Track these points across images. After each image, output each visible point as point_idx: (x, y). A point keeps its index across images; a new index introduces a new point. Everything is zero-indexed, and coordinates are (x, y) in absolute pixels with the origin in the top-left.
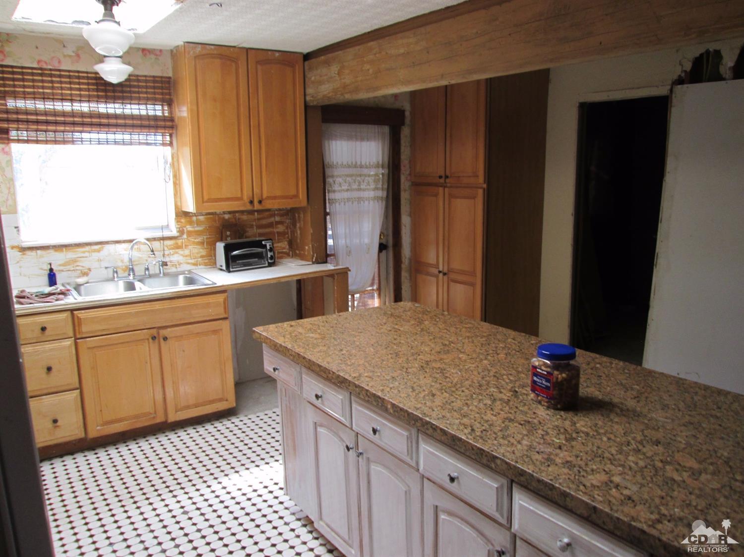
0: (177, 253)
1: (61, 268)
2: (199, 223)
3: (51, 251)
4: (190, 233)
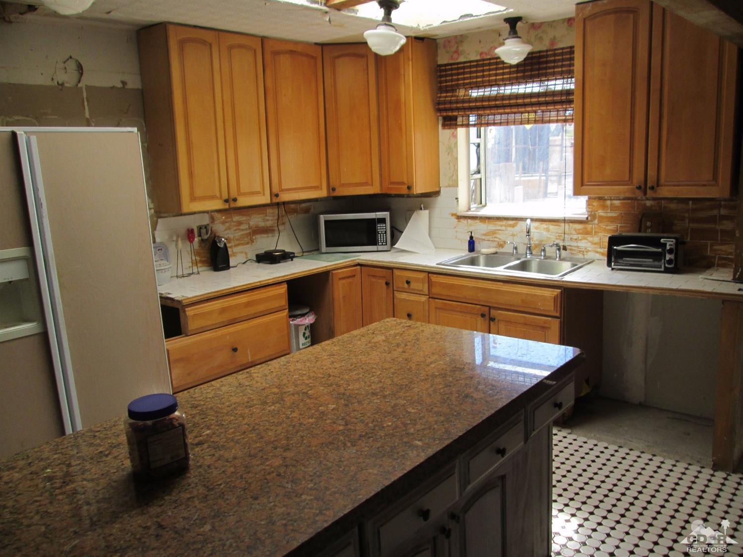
0: (585, 239)
2: (613, 208)
4: (601, 219)
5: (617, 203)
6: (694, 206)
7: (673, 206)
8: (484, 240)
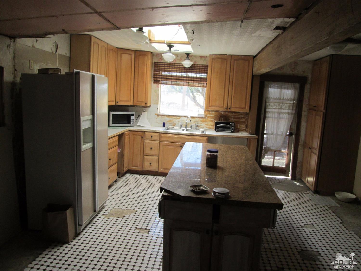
0: (203, 123)
1: (168, 122)
2: (212, 114)
3: (165, 117)
4: (208, 117)
5: (213, 112)
6: (235, 114)
7: (229, 114)
8: (168, 123)
